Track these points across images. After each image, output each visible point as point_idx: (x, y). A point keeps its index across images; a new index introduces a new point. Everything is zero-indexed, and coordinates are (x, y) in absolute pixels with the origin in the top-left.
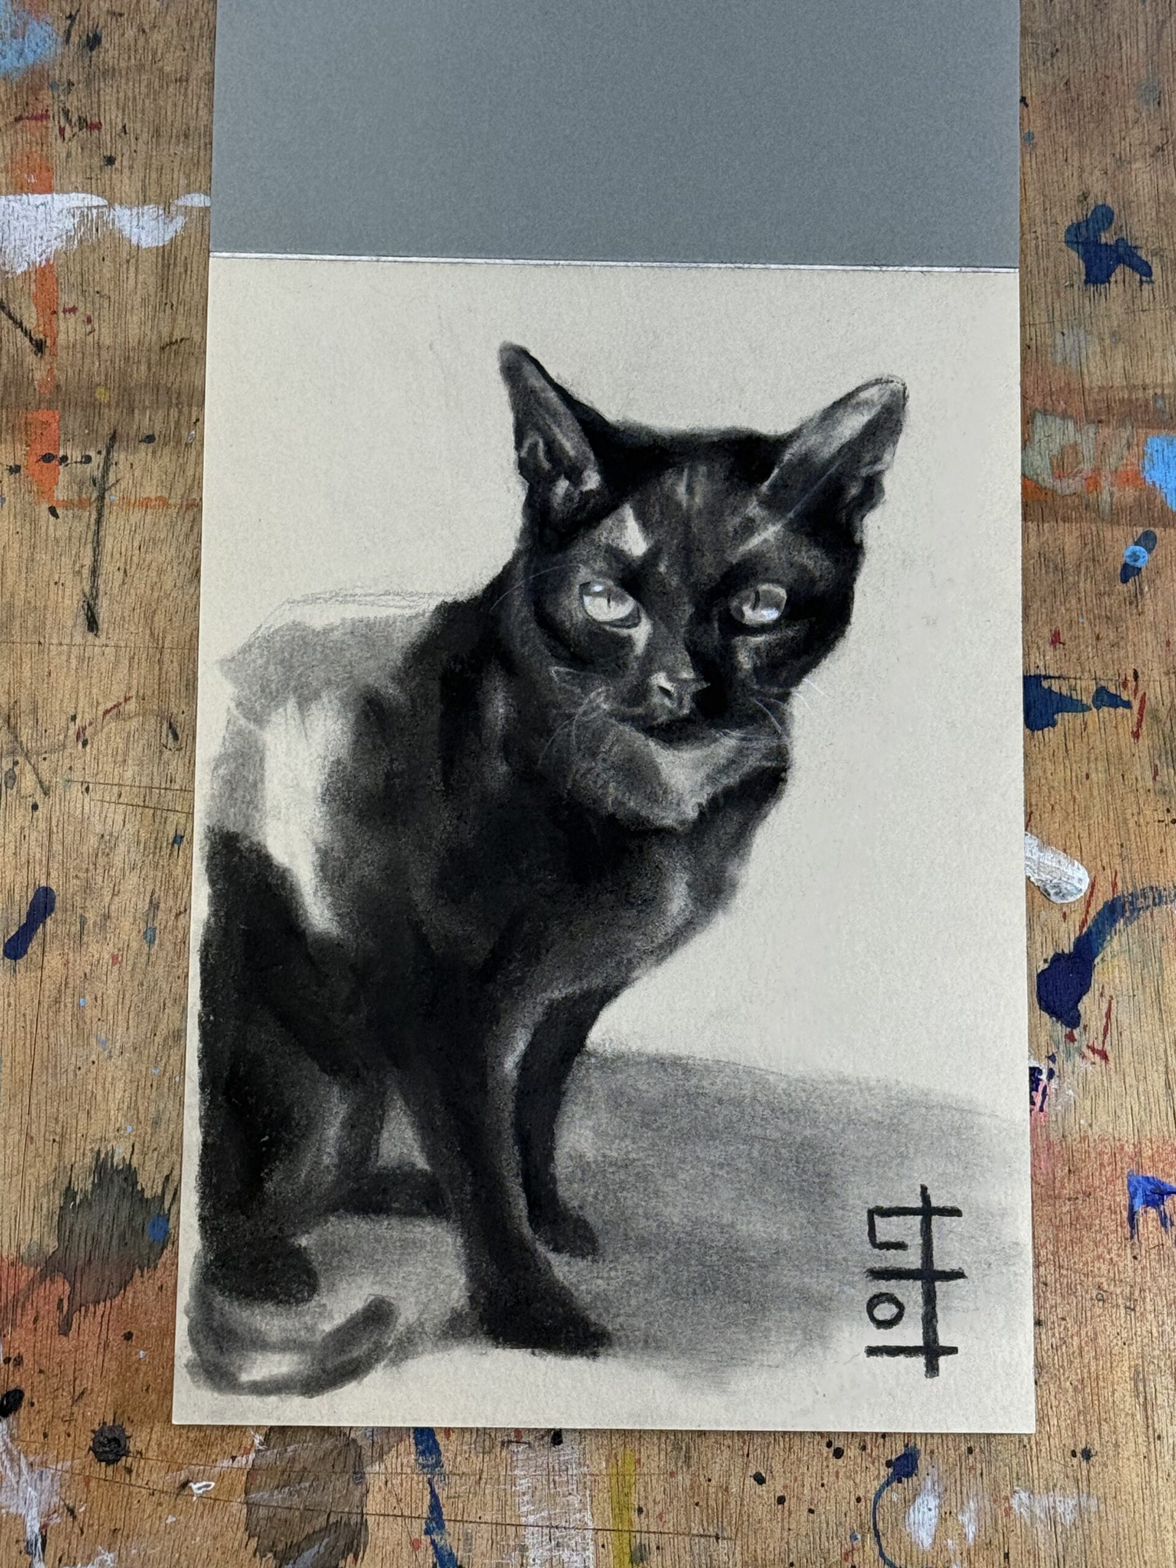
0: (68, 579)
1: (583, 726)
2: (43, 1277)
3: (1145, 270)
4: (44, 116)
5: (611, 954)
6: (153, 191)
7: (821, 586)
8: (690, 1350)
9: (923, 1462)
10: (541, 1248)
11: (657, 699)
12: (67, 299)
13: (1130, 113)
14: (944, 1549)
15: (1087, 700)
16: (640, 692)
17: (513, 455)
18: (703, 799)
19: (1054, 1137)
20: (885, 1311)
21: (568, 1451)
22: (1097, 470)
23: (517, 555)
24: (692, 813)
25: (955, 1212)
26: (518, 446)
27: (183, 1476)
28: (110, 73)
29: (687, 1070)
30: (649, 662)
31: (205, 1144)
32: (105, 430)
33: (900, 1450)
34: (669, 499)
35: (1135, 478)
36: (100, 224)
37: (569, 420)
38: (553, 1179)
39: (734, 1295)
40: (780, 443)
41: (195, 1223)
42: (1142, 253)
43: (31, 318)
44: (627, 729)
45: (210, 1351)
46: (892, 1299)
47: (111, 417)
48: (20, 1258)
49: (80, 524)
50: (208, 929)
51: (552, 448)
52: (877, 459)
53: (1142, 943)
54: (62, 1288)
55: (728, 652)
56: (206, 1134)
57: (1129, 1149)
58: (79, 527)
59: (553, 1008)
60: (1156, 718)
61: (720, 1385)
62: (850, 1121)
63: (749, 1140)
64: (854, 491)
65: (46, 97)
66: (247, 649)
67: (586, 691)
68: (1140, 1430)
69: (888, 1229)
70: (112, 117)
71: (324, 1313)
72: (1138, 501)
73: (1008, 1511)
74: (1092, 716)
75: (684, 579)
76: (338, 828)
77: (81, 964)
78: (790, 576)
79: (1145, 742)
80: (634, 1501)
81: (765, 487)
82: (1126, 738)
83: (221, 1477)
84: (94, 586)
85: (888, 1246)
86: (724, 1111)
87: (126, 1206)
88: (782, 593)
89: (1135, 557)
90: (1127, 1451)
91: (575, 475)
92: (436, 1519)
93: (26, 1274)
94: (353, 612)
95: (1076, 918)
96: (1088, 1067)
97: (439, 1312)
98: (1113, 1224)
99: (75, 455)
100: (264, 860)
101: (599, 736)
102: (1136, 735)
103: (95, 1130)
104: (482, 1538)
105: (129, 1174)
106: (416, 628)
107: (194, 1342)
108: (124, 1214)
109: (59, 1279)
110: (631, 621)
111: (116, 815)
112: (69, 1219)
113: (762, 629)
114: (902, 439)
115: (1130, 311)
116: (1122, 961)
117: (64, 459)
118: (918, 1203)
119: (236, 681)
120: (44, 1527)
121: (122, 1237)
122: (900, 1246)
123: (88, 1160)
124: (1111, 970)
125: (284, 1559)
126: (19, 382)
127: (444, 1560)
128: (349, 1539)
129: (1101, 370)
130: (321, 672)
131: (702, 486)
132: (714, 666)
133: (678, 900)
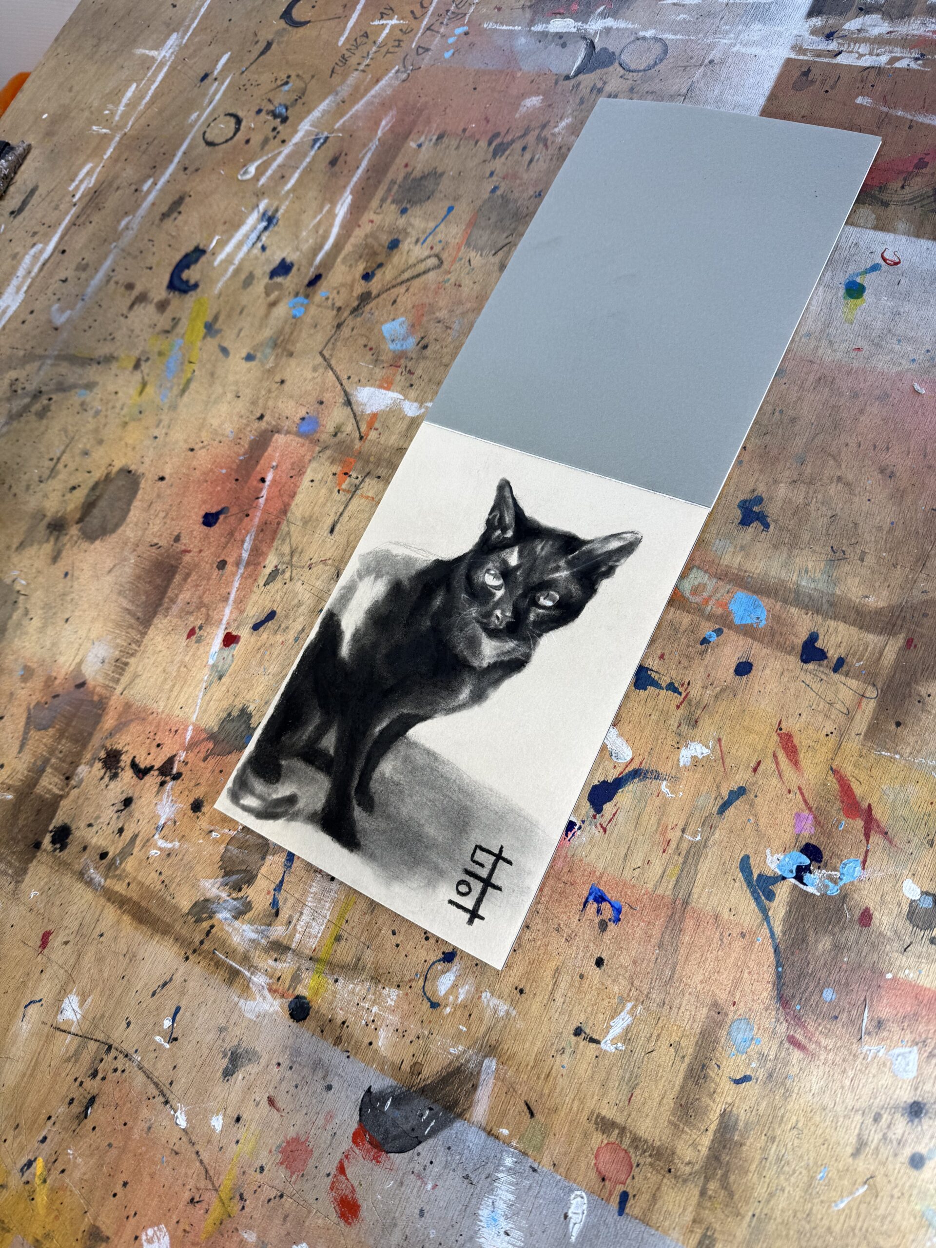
0: (332, 514)
1: (463, 619)
2: (208, 739)
3: (766, 526)
4: (399, 367)
5: (431, 704)
6: (420, 398)
7: (573, 600)
9: (456, 960)
10: (354, 802)
11: (493, 619)
12: (377, 425)
13: (788, 464)
14: (447, 999)
15: (664, 685)
16: (489, 614)
17: (486, 516)
18: (492, 661)
19: (570, 854)
20: (463, 888)
21: (334, 886)
22: (710, 597)
23: (471, 551)
24: (485, 664)
25: (510, 863)
26: (490, 514)
27: (212, 828)
28: (425, 358)
29: (436, 759)
30: (497, 605)
31: (272, 715)
32: (367, 470)
33: (451, 950)
34: (533, 550)
35: (725, 605)
36: (399, 405)
37: (512, 511)
38: (371, 778)
40: (584, 543)
42: (769, 520)
43: (363, 428)
44: (477, 626)
46: (468, 885)
47: (371, 466)
48: (205, 729)
49: (342, 497)
50: (311, 643)
51: (502, 518)
52: (618, 561)
53: (642, 792)
54: (210, 745)
55: (528, 611)
56: (275, 711)
57: (598, 874)
58: (344, 499)
59: (402, 716)
60: (690, 703)
61: (388, 885)
62: (486, 807)
63: (445, 796)
64: (603, 569)
65: (403, 360)
66: (369, 554)
67: (470, 607)
68: (548, 993)
69: (480, 856)
70: (419, 372)
71: (276, 791)
72: (722, 615)
73: (480, 997)
74: (663, 692)
75: (524, 579)
76: (366, 624)
77: (271, 641)
78: (564, 592)
79: (680, 711)
80: (347, 917)
81: (570, 557)
82: (673, 707)
83: (223, 835)
84: (339, 519)
85: (477, 863)
86: (441, 781)
87: (244, 727)
88: (558, 597)
89: (710, 636)
90: (538, 999)
91: (504, 530)
92: (279, 887)
93: (204, 736)
94: (407, 552)
95: (619, 770)
96: (597, 832)
97: (311, 809)
98: (579, 901)
99: (354, 475)
100: (338, 625)
101: (466, 624)
102: (678, 707)
103: (248, 697)
104: (291, 901)
105: (250, 716)
106: (425, 564)
108: (242, 729)
109: (212, 742)
110: (498, 588)
111: (307, 595)
112: (225, 723)
113: (544, 607)
114: (632, 556)
115: (753, 540)
116: (630, 795)
117: (351, 476)
118: (497, 852)
119: (361, 563)
120: (165, 824)
121: (237, 737)
122: (482, 865)
123: (241, 706)
124: (624, 797)
125: (227, 874)
126: (350, 447)
127: (275, 903)
128: (250, 878)
129: (731, 558)
130: (387, 569)
131: (547, 549)
132: (519, 615)
133: (465, 694)
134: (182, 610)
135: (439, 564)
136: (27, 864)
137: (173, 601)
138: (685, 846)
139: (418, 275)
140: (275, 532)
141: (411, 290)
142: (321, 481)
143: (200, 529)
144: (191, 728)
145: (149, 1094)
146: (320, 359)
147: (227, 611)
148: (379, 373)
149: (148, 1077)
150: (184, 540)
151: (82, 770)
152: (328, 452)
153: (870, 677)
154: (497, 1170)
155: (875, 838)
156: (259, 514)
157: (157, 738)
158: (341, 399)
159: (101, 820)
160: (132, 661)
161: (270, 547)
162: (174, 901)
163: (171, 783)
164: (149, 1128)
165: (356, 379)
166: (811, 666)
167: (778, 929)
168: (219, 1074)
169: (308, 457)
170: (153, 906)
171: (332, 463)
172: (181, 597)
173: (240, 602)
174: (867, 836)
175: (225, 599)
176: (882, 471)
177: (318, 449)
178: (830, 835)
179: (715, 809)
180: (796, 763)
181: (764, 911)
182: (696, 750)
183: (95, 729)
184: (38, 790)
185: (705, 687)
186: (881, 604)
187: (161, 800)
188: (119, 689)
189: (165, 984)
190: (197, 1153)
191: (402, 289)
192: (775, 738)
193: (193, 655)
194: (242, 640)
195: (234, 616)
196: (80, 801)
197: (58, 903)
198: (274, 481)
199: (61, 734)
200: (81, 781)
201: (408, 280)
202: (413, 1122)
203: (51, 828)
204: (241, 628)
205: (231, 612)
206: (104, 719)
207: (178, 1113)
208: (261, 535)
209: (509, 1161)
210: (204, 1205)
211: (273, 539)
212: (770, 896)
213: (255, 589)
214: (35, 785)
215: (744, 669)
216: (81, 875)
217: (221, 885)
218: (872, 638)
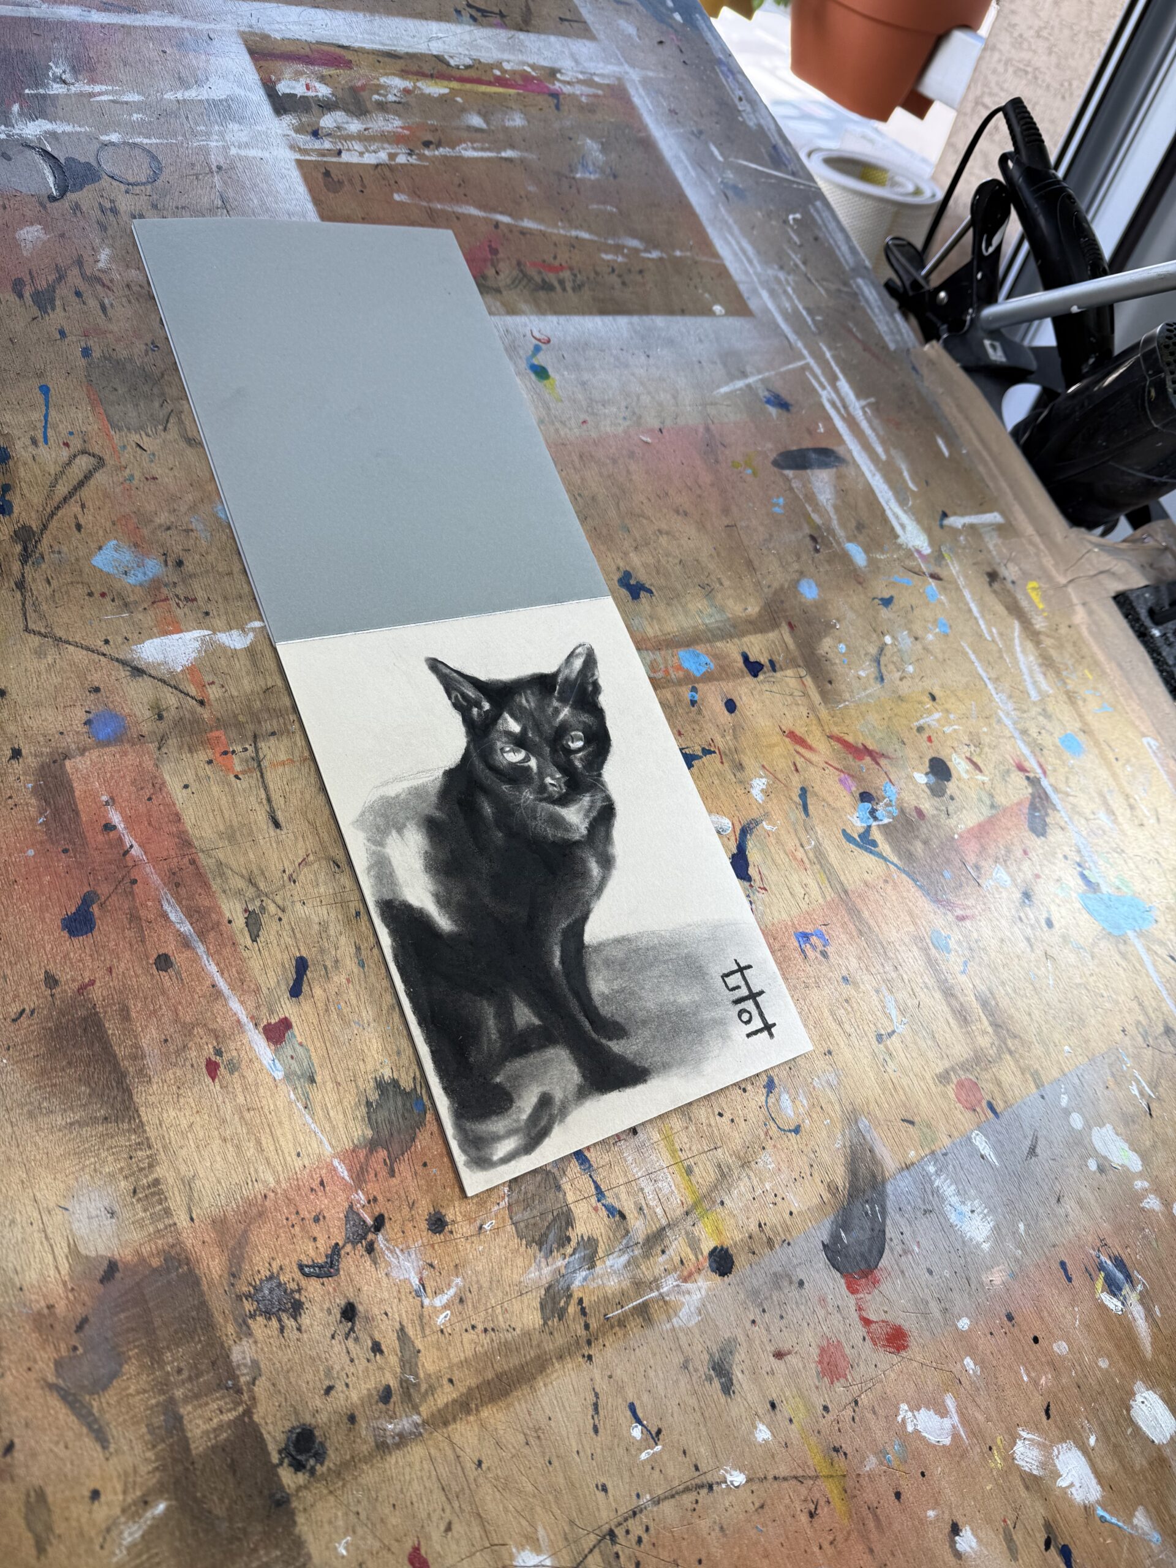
0: (257, 807)
1: (526, 808)
2: (371, 1151)
3: (650, 592)
4: (167, 599)
5: (578, 901)
6: (233, 624)
8: (682, 1062)
9: (776, 1080)
10: (604, 1041)
11: (551, 788)
12: (208, 679)
13: (621, 536)
14: (799, 1115)
15: (701, 753)
16: (543, 788)
18: (586, 825)
20: (745, 1017)
21: (642, 1136)
22: (666, 667)
23: (468, 743)
24: (585, 832)
25: (750, 967)
26: (450, 698)
27: (478, 1223)
28: (192, 576)
29: (629, 940)
30: (541, 774)
31: (432, 1052)
32: (250, 734)
33: (766, 1078)
34: (521, 707)
35: (680, 668)
36: (212, 643)
37: (466, 684)
38: (596, 1008)
39: (689, 1031)
40: (555, 675)
41: (441, 1092)
42: (647, 586)
43: (192, 690)
44: (544, 804)
45: (473, 1152)
46: (744, 1011)
47: (250, 728)
48: (356, 1146)
49: (253, 779)
50: (394, 947)
51: (464, 695)
53: (758, 842)
54: (382, 1154)
55: (571, 763)
56: (430, 1046)
57: (789, 923)
58: (253, 782)
59: (565, 932)
60: (726, 755)
62: (698, 941)
63: (665, 962)
64: (590, 688)
65: (165, 591)
66: (363, 814)
67: (521, 793)
68: (842, 1035)
69: (731, 982)
70: (200, 594)
71: (520, 1110)
72: (685, 676)
73: (814, 1089)
74: (705, 759)
75: (541, 736)
76: (439, 882)
77: (332, 989)
78: (581, 727)
79: (726, 765)
80: (677, 1147)
81: (556, 694)
82: (720, 765)
83: (496, 1216)
84: (271, 807)
85: (734, 989)
86: (651, 953)
87: (399, 1099)
88: (581, 734)
89: (693, 696)
90: (842, 1045)
91: (478, 705)
92: (600, 1193)
93: (362, 1154)
94: (406, 785)
95: (733, 838)
96: (762, 895)
97: (572, 1088)
98: (797, 955)
99: (238, 748)
100: (408, 908)
101: (534, 810)
102: (722, 763)
103: (370, 1067)
104: (623, 1192)
105: (395, 1083)
106: (438, 784)
107: (464, 1151)
108: (400, 1104)
109: (380, 1149)
110: (527, 759)
111: (323, 911)
112: (373, 1117)
113: (579, 750)
115: (652, 608)
116: (755, 851)
117: (233, 752)
118: (736, 967)
119: (363, 830)
120: (421, 1279)
121: (403, 1115)
122: (738, 987)
123: (372, 1084)
124: (753, 855)
125: (540, 1244)
126: (197, 721)
127: (612, 1211)
128: (566, 1219)
129: (651, 631)
130: (402, 814)
131: (531, 699)
132: (567, 770)
133: (595, 869)
134: (166, 1056)
135: (451, 775)
136: (290, 1534)
137: (137, 1055)
138: (811, 855)
139: (81, 484)
140: (200, 875)
141: (89, 504)
142: (198, 779)
143: (75, 948)
144: (336, 1162)
145: (690, 1506)
146: (36, 640)
147: (235, 1005)
148: (147, 619)
149: (673, 1496)
150: (65, 975)
151: (241, 1353)
152: (173, 742)
153: (793, 663)
154: (932, 1183)
155: (883, 762)
156: (149, 869)
157: (304, 1213)
158: (123, 673)
159: (337, 1367)
160: (160, 1171)
161: (210, 894)
162: (518, 1331)
163: (380, 1237)
164: (722, 1528)
165: (120, 640)
166: (761, 677)
167: (895, 860)
168: (723, 1399)
169: (148, 764)
170: (502, 1364)
171: (190, 751)
172: (145, 1042)
173: (242, 983)
174: (878, 764)
175: (216, 994)
176: (677, 512)
177: (153, 747)
178: (864, 780)
179: (803, 816)
180: (810, 748)
181: (880, 855)
182: (759, 785)
183: (202, 1294)
184: (198, 1446)
185: (723, 736)
186: (757, 609)
187: (388, 1264)
188: (181, 1219)
189: (596, 1406)
190: (775, 1478)
191: (73, 508)
192: (787, 740)
193: (245, 1088)
194: (293, 1020)
195: (252, 1004)
196: (282, 1384)
197: (387, 1510)
198: (127, 819)
199: (153, 1354)
200: (255, 1364)
201: (71, 494)
202: (867, 1225)
203: (275, 1458)
204: (278, 1008)
205: (242, 1003)
206: (201, 1270)
207: (729, 1478)
208: (183, 891)
209: (932, 1169)
210: (822, 1502)
211: (206, 885)
212: (874, 843)
213: (246, 954)
214: (187, 1449)
215: (731, 706)
216: (382, 1447)
217: (546, 1258)
218: (772, 635)
